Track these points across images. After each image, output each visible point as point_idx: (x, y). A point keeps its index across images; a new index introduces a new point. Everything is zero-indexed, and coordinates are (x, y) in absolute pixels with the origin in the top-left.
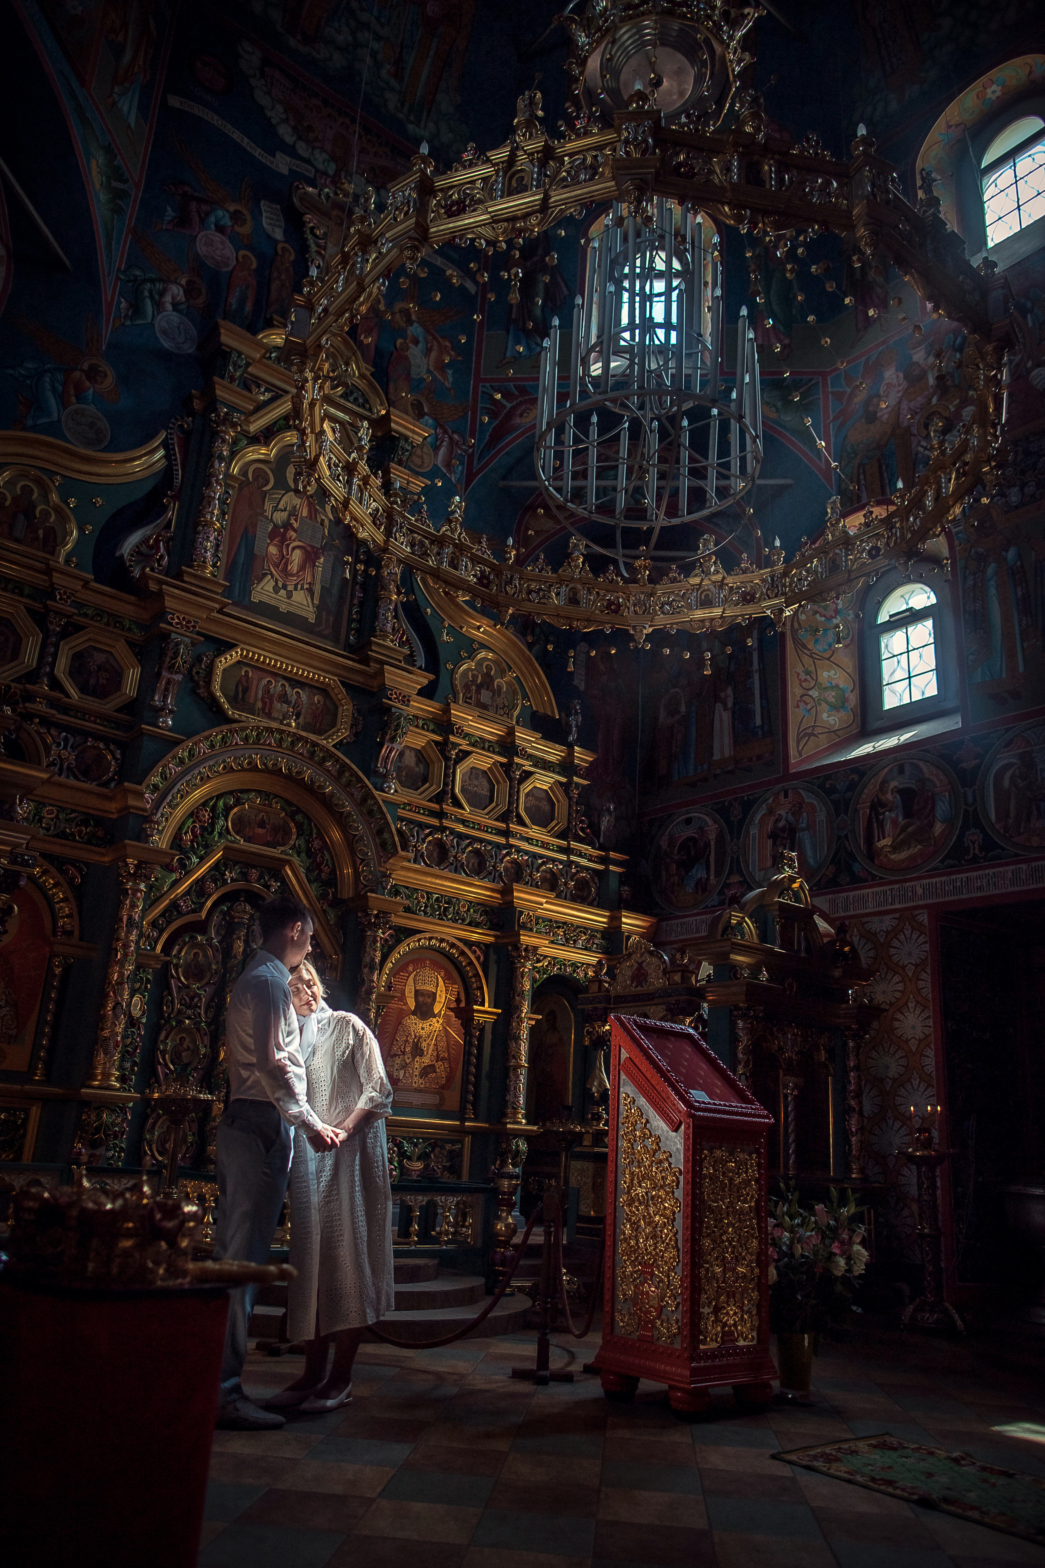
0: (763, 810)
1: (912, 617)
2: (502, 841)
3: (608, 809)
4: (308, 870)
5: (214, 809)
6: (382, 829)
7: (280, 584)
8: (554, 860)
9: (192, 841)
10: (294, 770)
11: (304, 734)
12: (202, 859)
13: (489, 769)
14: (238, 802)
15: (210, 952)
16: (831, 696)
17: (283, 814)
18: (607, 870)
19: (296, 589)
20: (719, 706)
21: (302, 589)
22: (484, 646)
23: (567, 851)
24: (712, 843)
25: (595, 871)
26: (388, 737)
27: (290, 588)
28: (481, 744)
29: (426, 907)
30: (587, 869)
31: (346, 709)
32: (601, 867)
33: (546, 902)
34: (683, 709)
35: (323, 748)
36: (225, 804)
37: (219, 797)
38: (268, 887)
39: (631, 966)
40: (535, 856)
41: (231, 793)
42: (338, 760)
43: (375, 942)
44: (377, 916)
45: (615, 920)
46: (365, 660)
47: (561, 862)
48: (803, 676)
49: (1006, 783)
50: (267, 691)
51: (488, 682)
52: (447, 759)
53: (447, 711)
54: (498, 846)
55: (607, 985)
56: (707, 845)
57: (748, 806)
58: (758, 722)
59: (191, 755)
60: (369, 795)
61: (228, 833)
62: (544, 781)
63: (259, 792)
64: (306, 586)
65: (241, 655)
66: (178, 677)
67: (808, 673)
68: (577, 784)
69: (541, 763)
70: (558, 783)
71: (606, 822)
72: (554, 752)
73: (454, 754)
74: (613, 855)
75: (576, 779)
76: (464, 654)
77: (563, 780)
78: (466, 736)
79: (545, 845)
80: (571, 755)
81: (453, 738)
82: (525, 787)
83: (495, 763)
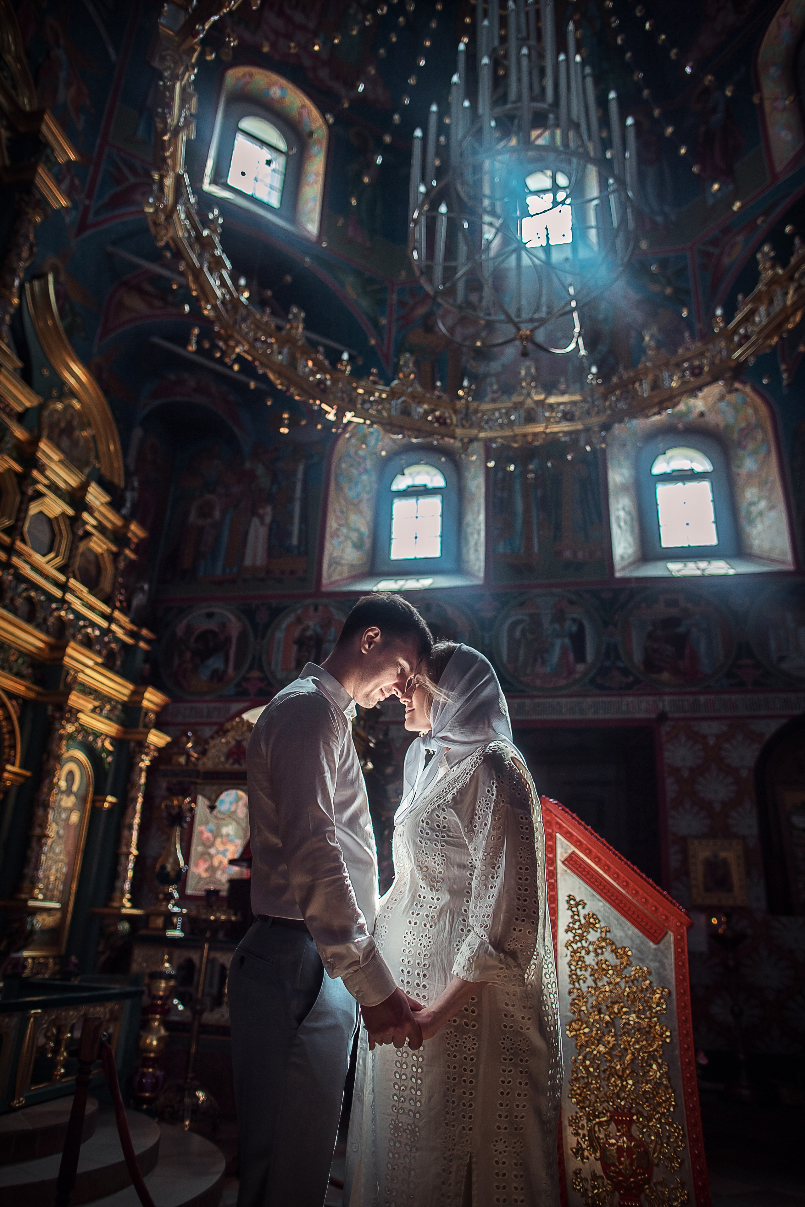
0: (291, 618)
1: (424, 491)
2: (58, 593)
3: (142, 589)
8: (93, 625)
13: (56, 518)
16: (354, 536)
18: (135, 647)
20: (255, 521)
22: (73, 394)
23: (109, 619)
24: (234, 639)
25: (124, 645)
28: (53, 487)
30: (117, 640)
32: (129, 640)
33: (87, 666)
34: (217, 514)
39: (228, 743)
40: (79, 616)
45: (137, 694)
47: (100, 628)
48: (338, 513)
49: (518, 634)
51: (69, 430)
52: (23, 493)
53: (34, 443)
54: (51, 598)
55: (193, 759)
56: (228, 640)
57: (276, 613)
58: (295, 541)
62: (98, 544)
67: (342, 512)
68: (126, 557)
69: (101, 528)
70: (109, 551)
71: (139, 600)
72: (113, 519)
73: (30, 492)
74: (145, 632)
75: (127, 552)
76: (55, 393)
77: (114, 549)
78: (47, 478)
79: (92, 608)
80: (126, 526)
81: (35, 473)
82: (82, 547)
83: (63, 514)
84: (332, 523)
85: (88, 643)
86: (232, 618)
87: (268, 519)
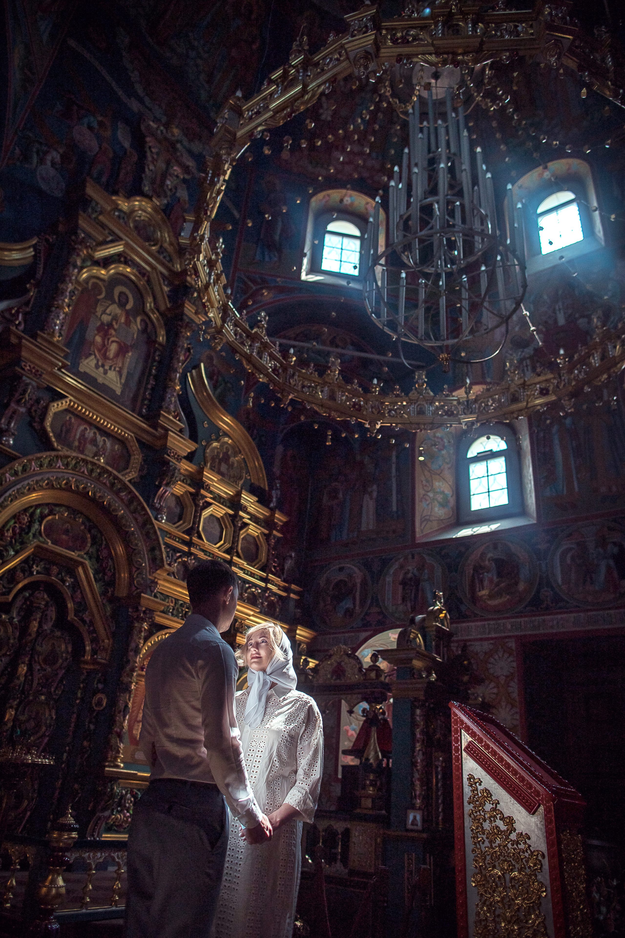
0: (396, 566)
1: (490, 455)
3: (291, 556)
4: (96, 572)
5: (32, 515)
6: (154, 548)
7: (100, 363)
8: (256, 586)
9: (11, 538)
10: (98, 495)
11: (110, 469)
12: (17, 552)
13: (222, 517)
14: (51, 513)
15: (10, 630)
16: (440, 497)
17: (83, 527)
18: (288, 597)
19: (110, 369)
20: (366, 497)
21: (115, 370)
22: (226, 434)
23: (266, 580)
24: (359, 585)
25: (280, 597)
26: (165, 482)
27: (107, 367)
28: (218, 498)
29: (173, 609)
30: (275, 594)
31: (137, 458)
32: (284, 594)
33: (250, 615)
34: (341, 495)
35: (120, 481)
36: (41, 513)
37: (37, 506)
38: (63, 581)
39: (331, 664)
40: (245, 581)
41: (47, 504)
42: (131, 492)
43: (141, 631)
44: (144, 612)
45: (291, 632)
46: (155, 426)
47: (260, 587)
48: (424, 483)
49: (569, 561)
50: (83, 435)
51: (226, 458)
52: (197, 505)
53: (200, 472)
55: (310, 677)
56: (355, 585)
57: (385, 563)
58: (394, 509)
59: (24, 470)
60: (147, 521)
61: (40, 534)
62: (254, 530)
63: (68, 508)
64: (117, 369)
65: (69, 404)
66: (23, 410)
67: (427, 481)
68: (275, 536)
69: (254, 518)
70: (263, 534)
71: (289, 564)
72: (261, 511)
73: (201, 503)
74: (293, 586)
75: (275, 532)
76: (213, 437)
77: (266, 532)
78: (211, 492)
79: (252, 575)
80: (273, 515)
81: (203, 492)
82: (243, 534)
83: (226, 514)
84: (419, 491)
85: (252, 600)
86: (356, 569)
87: (375, 494)
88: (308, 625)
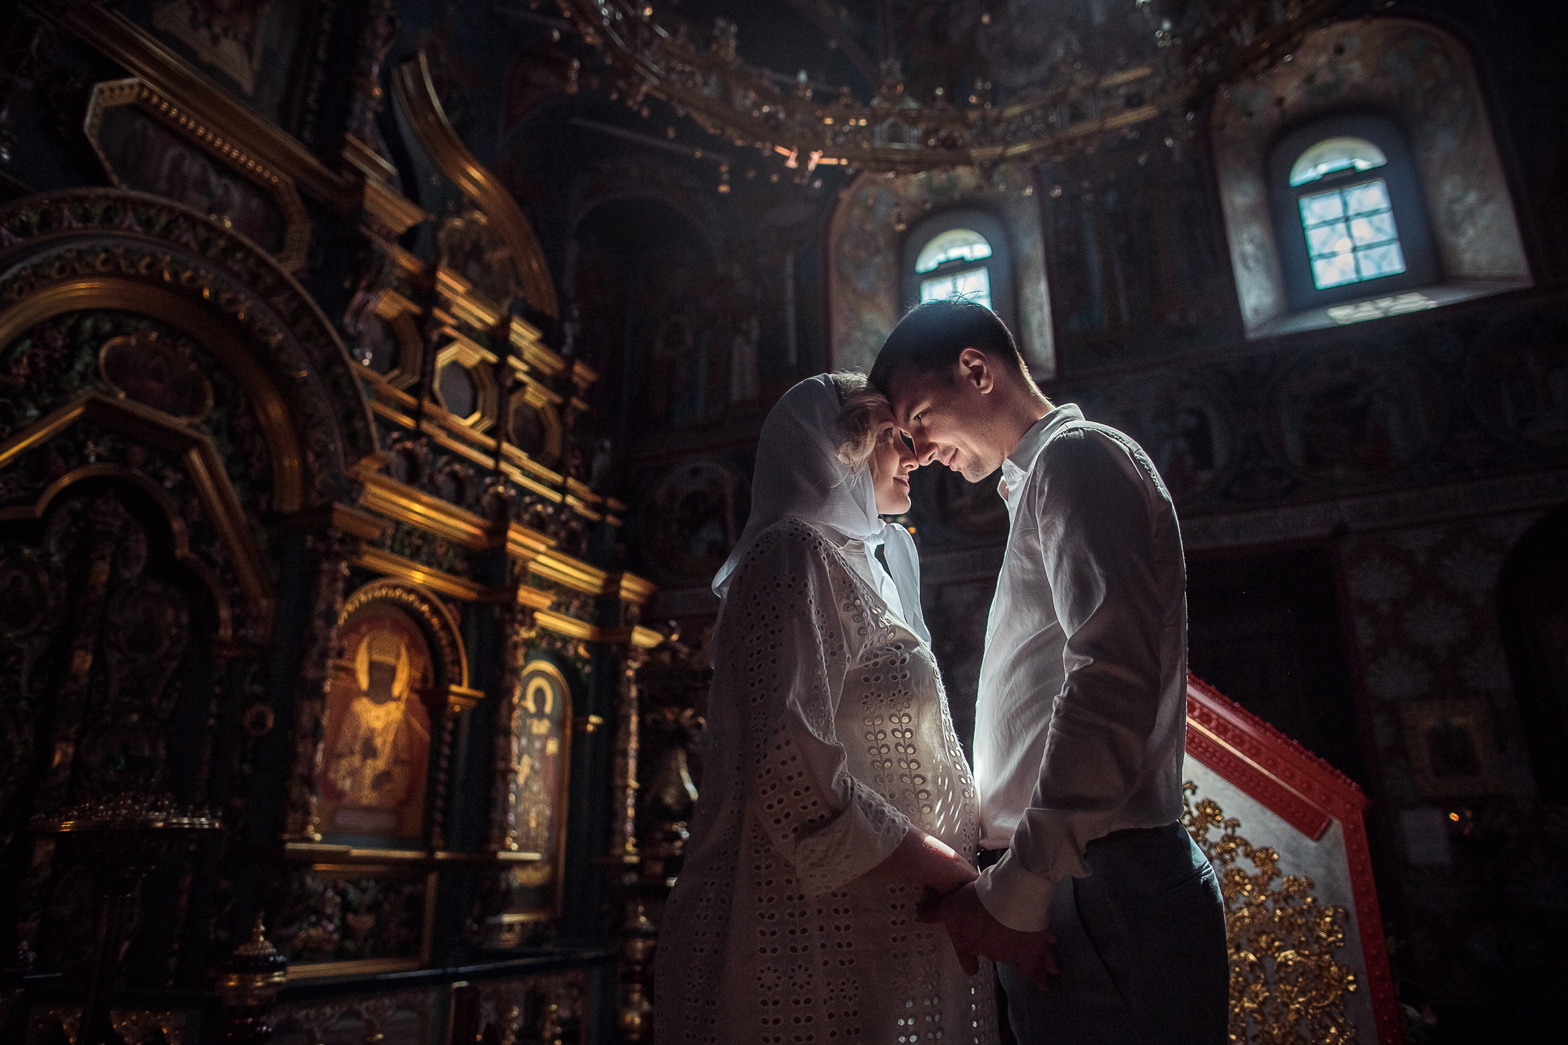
1: (961, 267)
2: (489, 462)
3: (603, 449)
4: (230, 461)
5: (74, 332)
6: (352, 411)
7: (201, 17)
8: (543, 500)
9: (28, 378)
10: (225, 296)
11: (247, 241)
12: (45, 412)
13: (476, 368)
14: (117, 331)
15: (44, 578)
16: (873, 340)
17: (193, 367)
18: (602, 523)
19: (226, 33)
20: (739, 340)
21: (235, 37)
22: (475, 205)
23: (562, 490)
24: (730, 499)
25: (588, 523)
26: (364, 283)
27: (218, 30)
28: (465, 329)
29: (394, 540)
31: (300, 231)
32: (594, 517)
33: (538, 552)
34: (689, 339)
35: (272, 270)
36: (96, 328)
37: (85, 313)
38: (160, 478)
40: (523, 491)
41: (107, 312)
42: (296, 295)
43: (335, 580)
44: (341, 541)
45: (612, 584)
46: (337, 164)
47: (552, 503)
48: (846, 313)
50: (176, 166)
51: (476, 252)
52: (426, 340)
53: (430, 274)
54: (481, 470)
56: (722, 501)
58: (792, 360)
59: (45, 223)
60: (335, 359)
61: (97, 375)
62: (535, 396)
63: (156, 323)
64: (241, 37)
65: (139, 95)
67: (851, 310)
68: (575, 409)
69: (534, 373)
70: (551, 403)
71: (600, 463)
72: (550, 362)
73: (435, 337)
74: (612, 503)
75: (575, 402)
76: (451, 205)
77: (557, 399)
78: (454, 316)
79: (537, 479)
80: (569, 367)
81: (438, 313)
82: (514, 401)
83: (484, 362)
84: (839, 327)
85: (539, 525)
86: (724, 472)
87: (755, 335)
88: (640, 572)
